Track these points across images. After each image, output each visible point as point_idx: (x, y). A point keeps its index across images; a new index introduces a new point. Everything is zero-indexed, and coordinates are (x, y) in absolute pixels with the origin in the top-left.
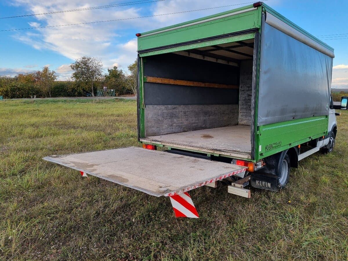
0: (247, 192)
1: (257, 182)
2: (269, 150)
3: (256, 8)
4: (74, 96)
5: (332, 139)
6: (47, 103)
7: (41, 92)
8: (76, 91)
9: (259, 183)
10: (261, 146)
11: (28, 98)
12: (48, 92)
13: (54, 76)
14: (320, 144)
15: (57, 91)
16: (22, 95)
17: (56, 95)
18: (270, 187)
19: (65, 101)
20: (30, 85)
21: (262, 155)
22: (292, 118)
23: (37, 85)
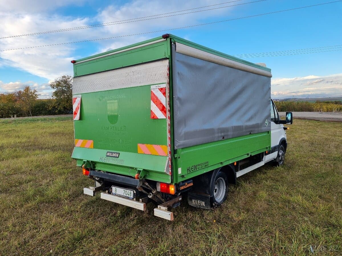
0: (169, 215)
1: (193, 201)
2: (192, 171)
3: (165, 39)
4: (54, 114)
5: (281, 152)
6: (26, 123)
7: (21, 111)
8: (57, 109)
9: (195, 201)
10: (180, 168)
11: (8, 117)
12: (29, 111)
13: (36, 95)
14: (267, 158)
15: (38, 110)
16: (2, 115)
17: (37, 113)
18: (204, 206)
19: (44, 119)
20: (10, 105)
21: (183, 177)
22: (221, 138)
23: (17, 105)
